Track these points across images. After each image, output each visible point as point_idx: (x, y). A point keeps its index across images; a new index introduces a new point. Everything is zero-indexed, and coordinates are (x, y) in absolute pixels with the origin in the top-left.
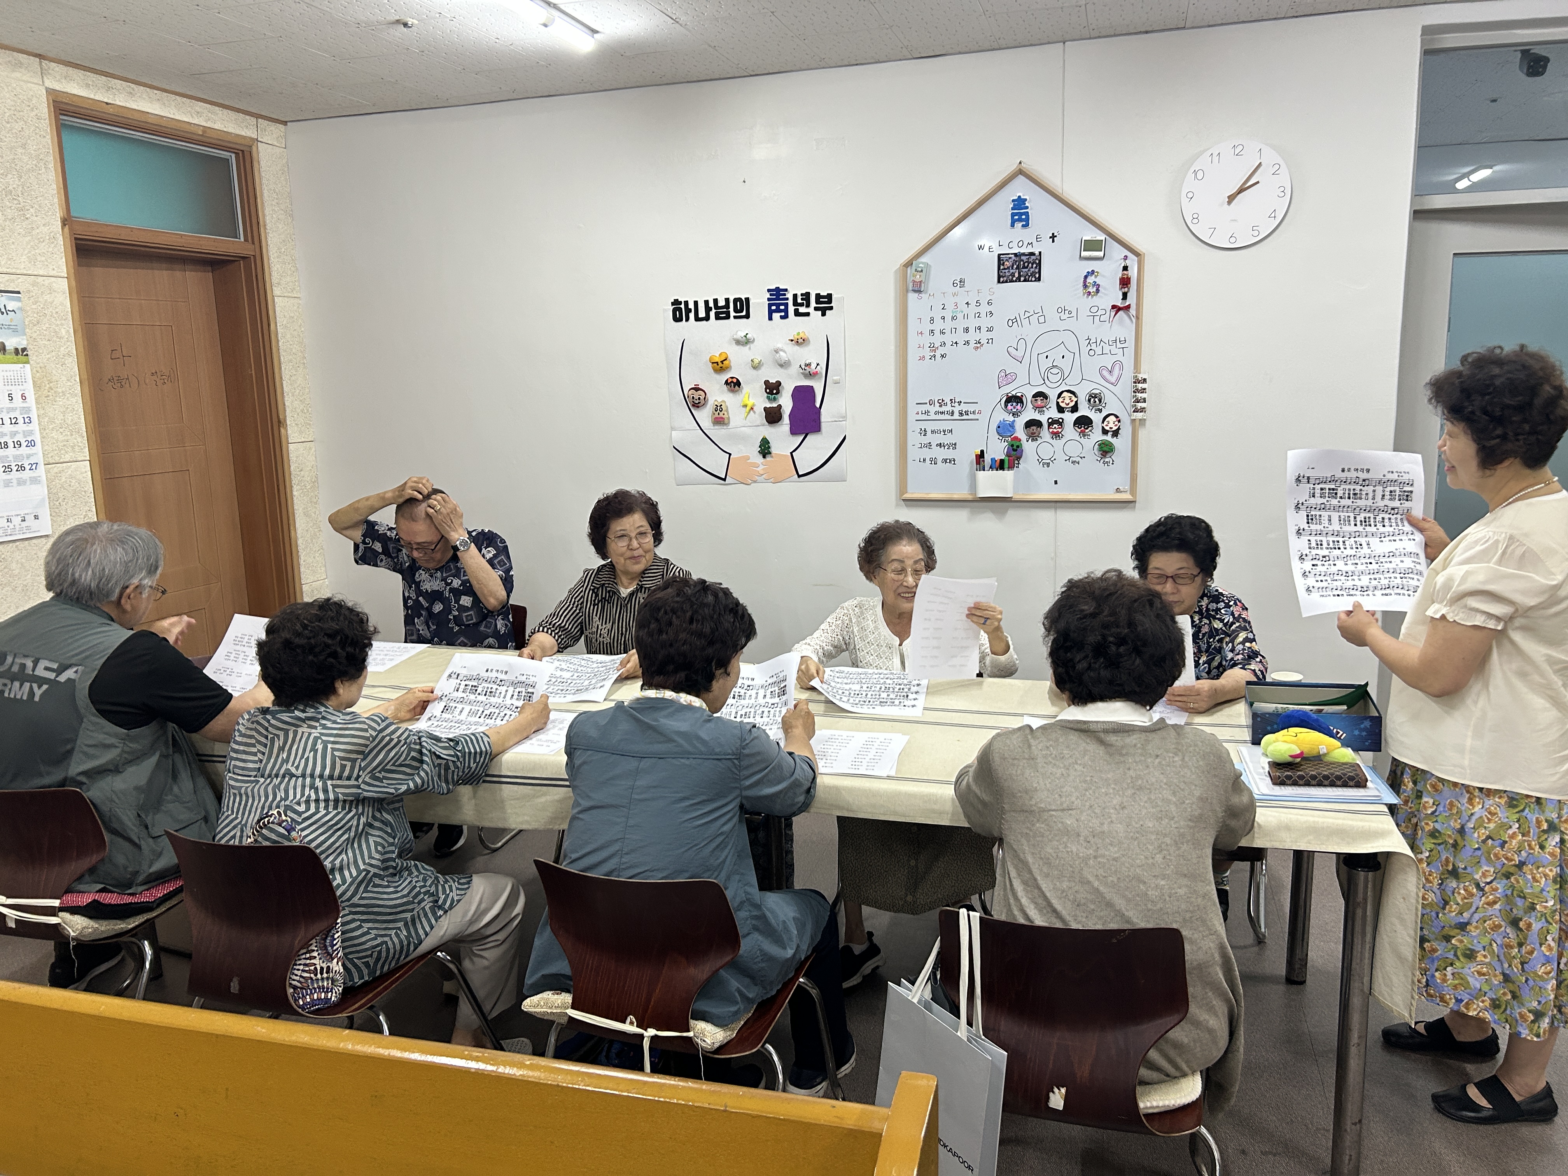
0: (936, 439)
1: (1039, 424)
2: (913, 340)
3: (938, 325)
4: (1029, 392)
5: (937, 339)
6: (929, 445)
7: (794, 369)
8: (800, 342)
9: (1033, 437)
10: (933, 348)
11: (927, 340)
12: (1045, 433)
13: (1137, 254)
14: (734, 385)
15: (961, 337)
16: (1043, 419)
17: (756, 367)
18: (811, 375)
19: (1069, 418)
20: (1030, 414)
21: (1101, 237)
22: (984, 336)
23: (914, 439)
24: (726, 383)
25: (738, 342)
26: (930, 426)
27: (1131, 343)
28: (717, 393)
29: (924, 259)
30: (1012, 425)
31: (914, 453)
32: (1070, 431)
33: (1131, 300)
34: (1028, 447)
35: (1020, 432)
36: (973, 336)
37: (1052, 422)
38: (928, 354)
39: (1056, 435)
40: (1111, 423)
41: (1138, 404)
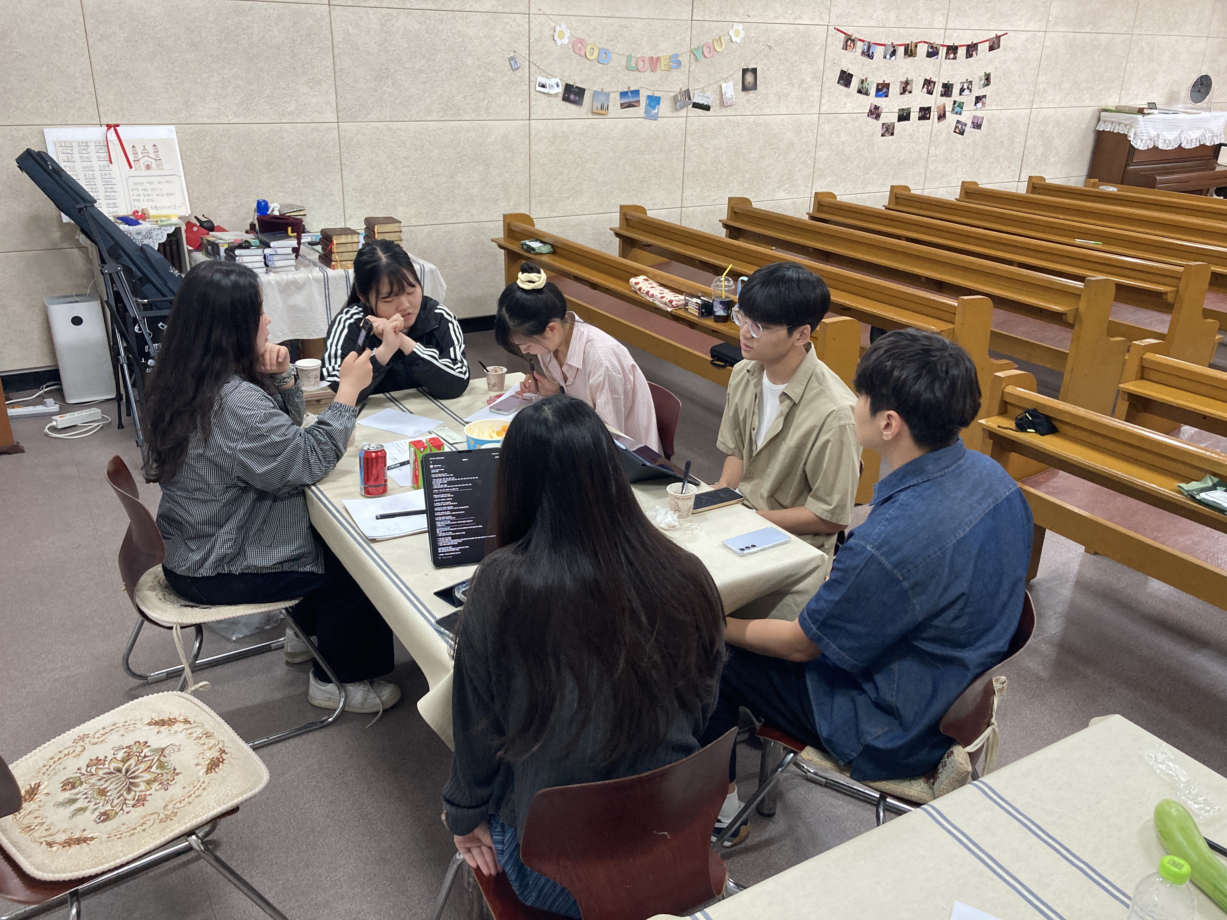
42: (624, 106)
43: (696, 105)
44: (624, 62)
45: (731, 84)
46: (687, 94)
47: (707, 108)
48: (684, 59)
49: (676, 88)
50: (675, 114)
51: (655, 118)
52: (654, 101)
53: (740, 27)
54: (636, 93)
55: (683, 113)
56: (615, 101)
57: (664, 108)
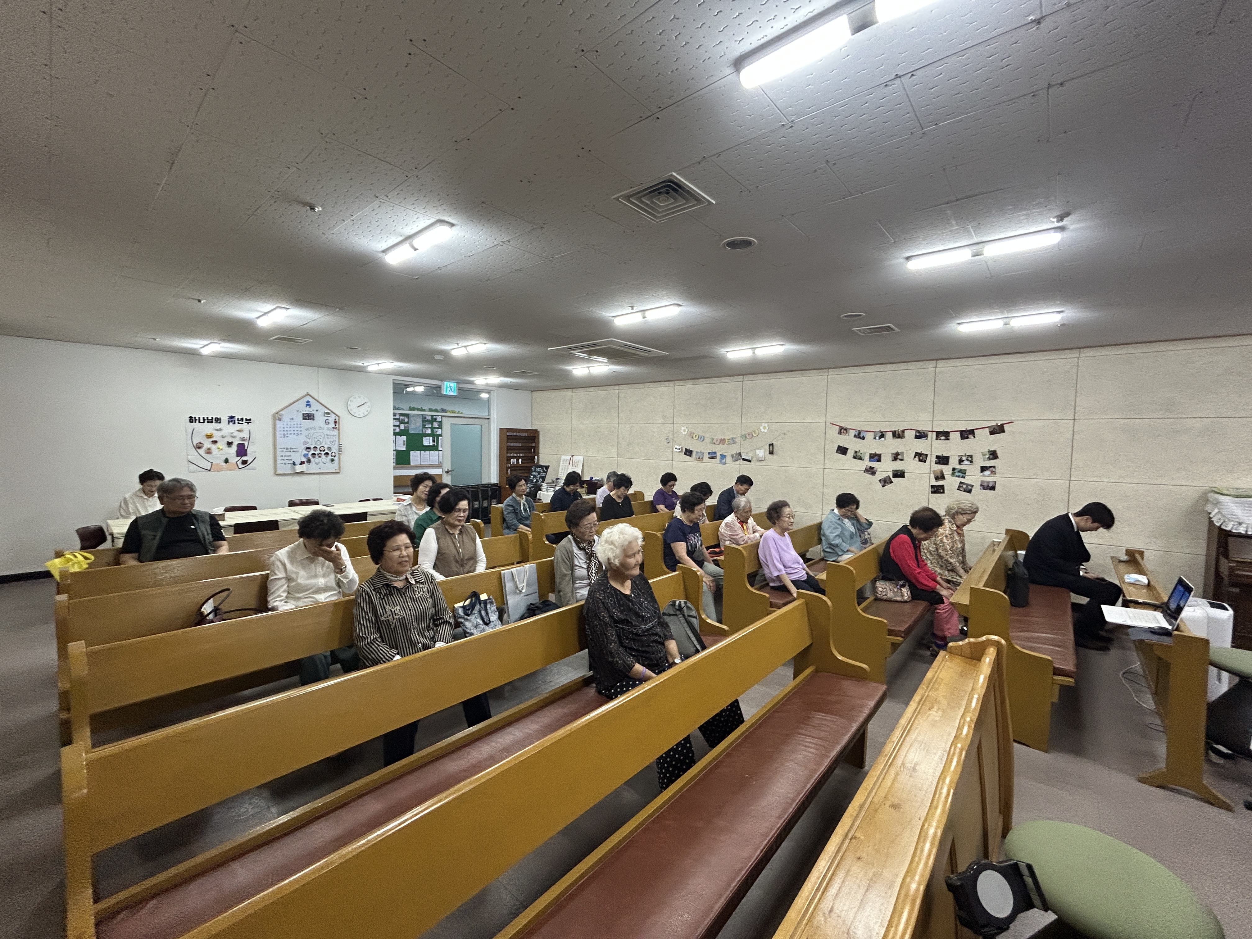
0: (286, 458)
1: (315, 454)
2: (278, 433)
3: (286, 429)
4: (312, 447)
5: (286, 433)
6: (283, 460)
7: (238, 438)
8: (240, 431)
9: (314, 457)
10: (284, 435)
11: (282, 433)
12: (317, 457)
13: (338, 416)
14: (215, 442)
15: (292, 432)
16: (316, 453)
17: (223, 437)
18: (244, 440)
19: (323, 453)
20: (312, 452)
21: (329, 412)
22: (299, 432)
23: (279, 458)
24: (212, 441)
25: (217, 430)
26: (283, 455)
27: (337, 436)
28: (207, 444)
29: (281, 412)
30: (308, 454)
31: (279, 461)
32: (323, 456)
33: (337, 426)
34: (312, 460)
35: (310, 456)
36: (296, 432)
37: (318, 454)
38: (282, 436)
39: (320, 457)
40: (333, 454)
41: (340, 449)
42: (710, 458)
43: (744, 459)
44: (710, 440)
45: (762, 451)
46: (740, 454)
47: (750, 461)
48: (738, 440)
49: (734, 452)
50: (734, 463)
51: (725, 464)
52: (723, 457)
53: (766, 425)
54: (715, 453)
55: (738, 462)
56: (706, 457)
57: (729, 460)
